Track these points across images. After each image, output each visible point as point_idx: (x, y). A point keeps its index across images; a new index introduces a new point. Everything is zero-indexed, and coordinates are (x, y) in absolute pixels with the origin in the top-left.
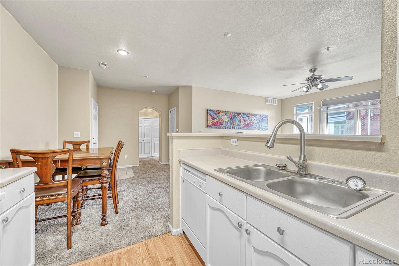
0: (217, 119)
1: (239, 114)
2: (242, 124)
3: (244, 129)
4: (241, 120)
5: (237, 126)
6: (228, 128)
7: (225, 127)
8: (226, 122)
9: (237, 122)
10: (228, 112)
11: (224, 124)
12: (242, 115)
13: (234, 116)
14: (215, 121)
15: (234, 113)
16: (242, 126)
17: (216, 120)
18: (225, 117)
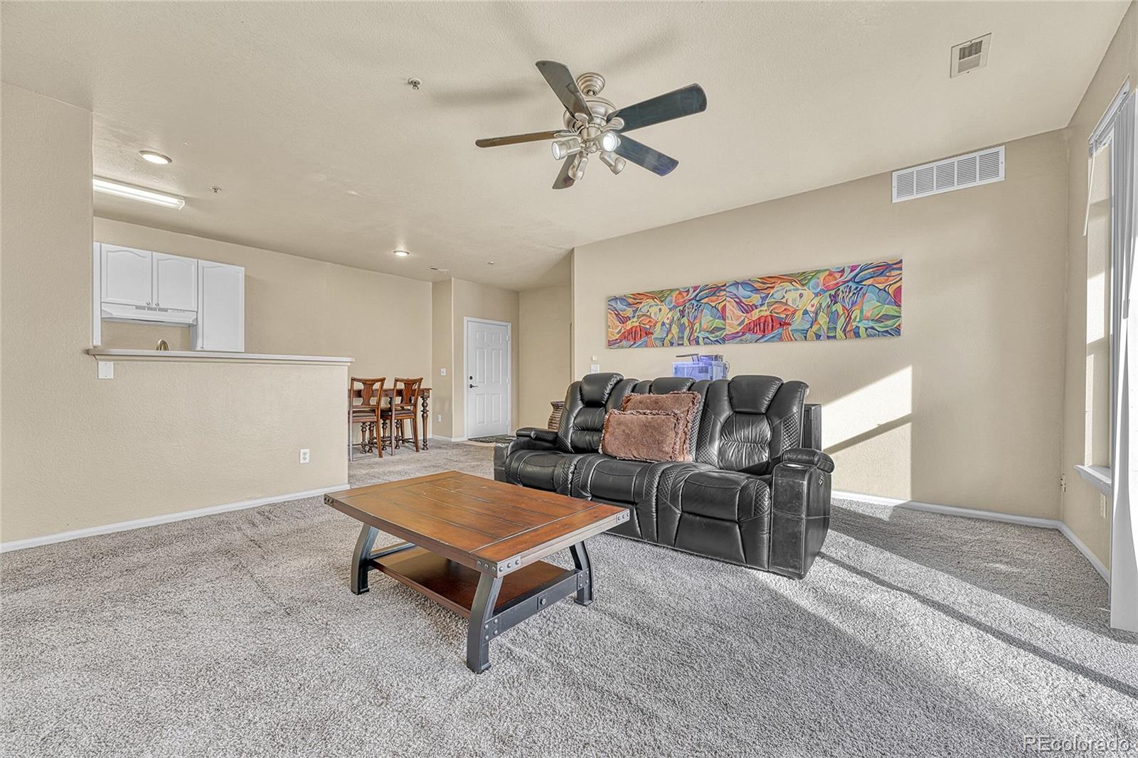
0: (635, 319)
1: (716, 290)
2: (731, 326)
3: (741, 342)
4: (727, 310)
5: (707, 335)
6: (672, 344)
7: (663, 340)
8: (663, 324)
9: (707, 320)
10: (671, 291)
11: (657, 332)
12: (733, 289)
13: (693, 301)
14: (629, 325)
15: (695, 288)
16: (729, 330)
17: (633, 322)
18: (660, 310)
